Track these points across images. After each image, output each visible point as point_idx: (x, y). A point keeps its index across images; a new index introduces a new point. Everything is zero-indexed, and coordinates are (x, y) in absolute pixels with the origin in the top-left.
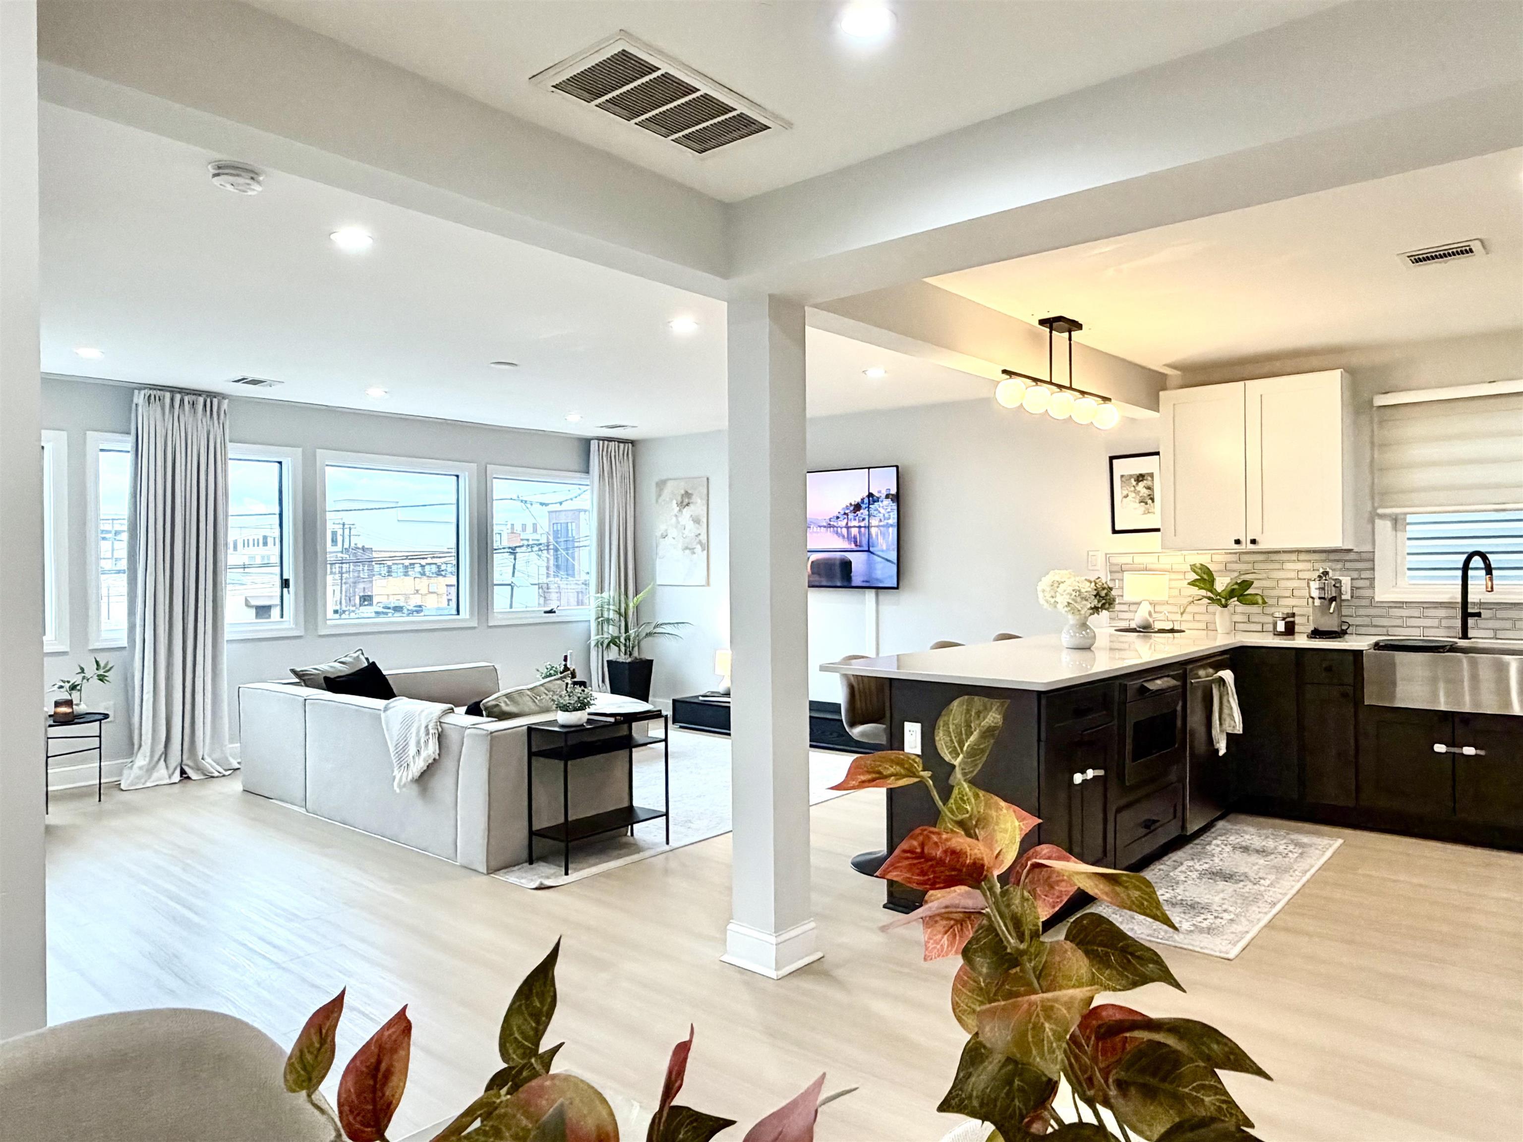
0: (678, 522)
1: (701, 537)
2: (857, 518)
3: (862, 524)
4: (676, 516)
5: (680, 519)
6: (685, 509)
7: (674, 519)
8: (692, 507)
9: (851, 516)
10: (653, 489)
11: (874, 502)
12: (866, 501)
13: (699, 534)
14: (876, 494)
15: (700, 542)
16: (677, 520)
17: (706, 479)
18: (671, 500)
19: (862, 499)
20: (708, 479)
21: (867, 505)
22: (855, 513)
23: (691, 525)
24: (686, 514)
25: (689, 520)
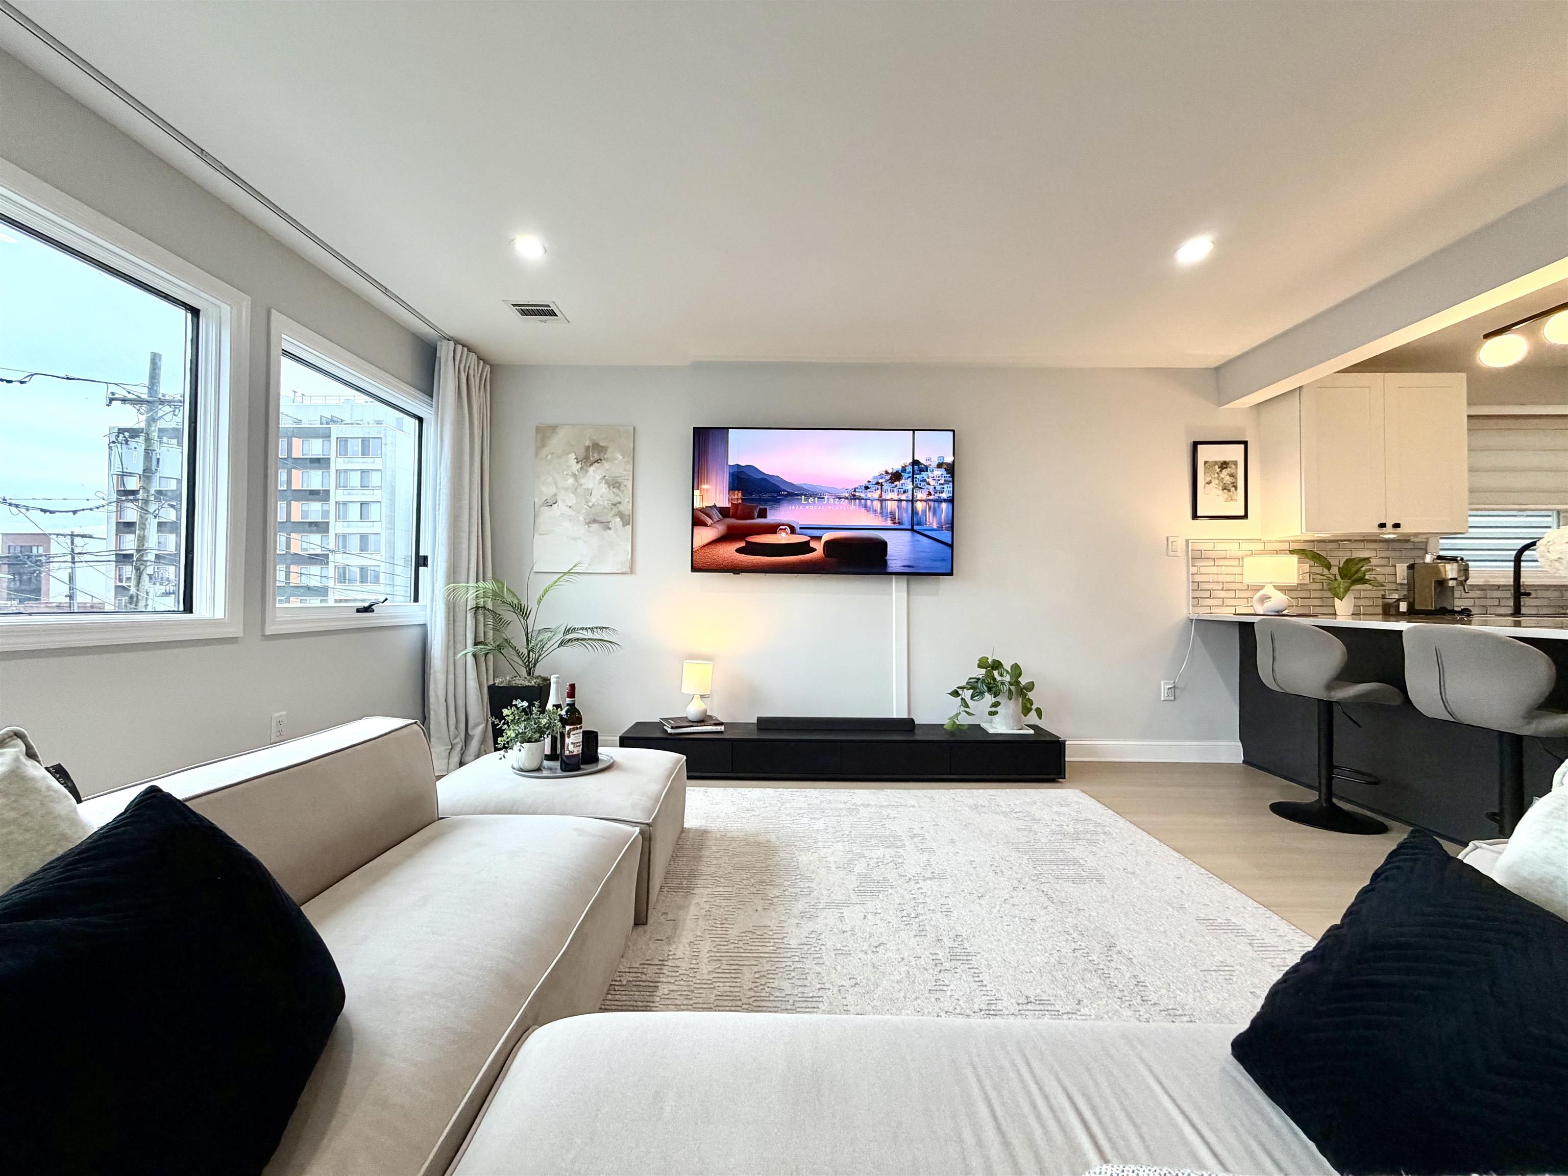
0: (578, 485)
1: (622, 507)
2: (896, 489)
3: (904, 497)
4: (574, 475)
5: (583, 481)
6: (592, 468)
7: (571, 481)
8: (606, 465)
9: (887, 486)
10: (529, 436)
11: (921, 471)
12: (909, 469)
13: (620, 503)
14: (923, 461)
15: (621, 515)
16: (577, 481)
17: (632, 428)
18: (566, 453)
19: (903, 467)
20: (634, 429)
21: (911, 475)
22: (893, 483)
23: (604, 490)
24: (594, 475)
25: (600, 483)
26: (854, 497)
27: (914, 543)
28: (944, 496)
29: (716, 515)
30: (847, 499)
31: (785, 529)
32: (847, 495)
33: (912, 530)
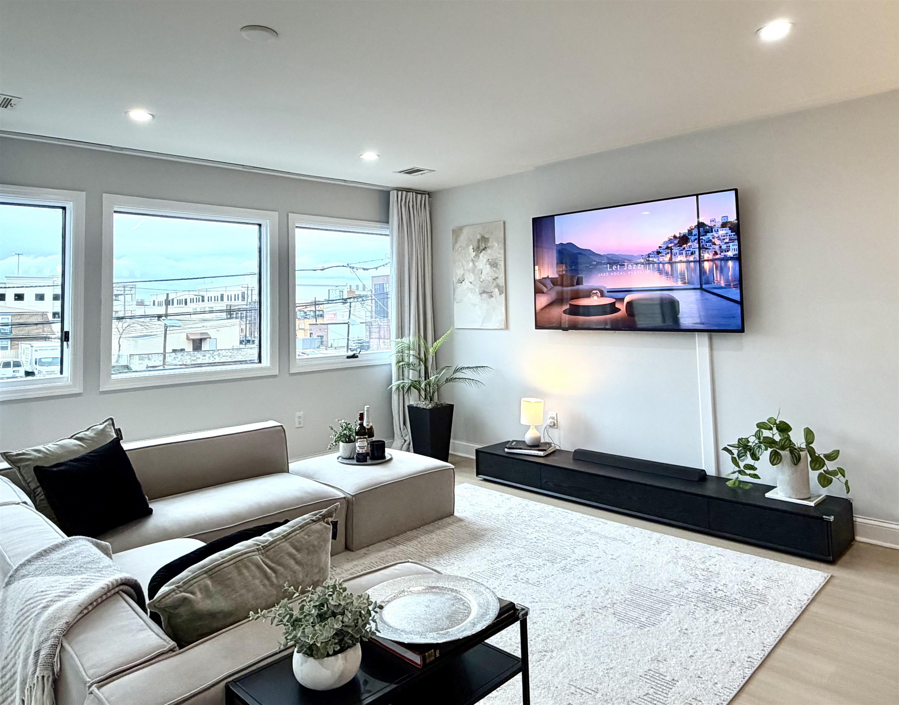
0: (475, 266)
1: (498, 281)
2: (684, 252)
3: (691, 258)
4: (473, 260)
5: (477, 264)
6: (482, 254)
7: (471, 264)
8: (489, 251)
9: (676, 250)
10: (450, 237)
11: (707, 232)
12: (695, 232)
13: (497, 278)
14: (707, 223)
15: (498, 286)
16: (474, 264)
17: (502, 222)
18: (468, 246)
19: (689, 231)
20: (504, 223)
21: (697, 237)
22: (681, 246)
23: (488, 269)
24: (483, 257)
25: (486, 265)
26: (649, 263)
27: (704, 301)
28: (730, 254)
29: (550, 284)
30: (643, 264)
31: (596, 293)
32: (642, 261)
33: (701, 289)
